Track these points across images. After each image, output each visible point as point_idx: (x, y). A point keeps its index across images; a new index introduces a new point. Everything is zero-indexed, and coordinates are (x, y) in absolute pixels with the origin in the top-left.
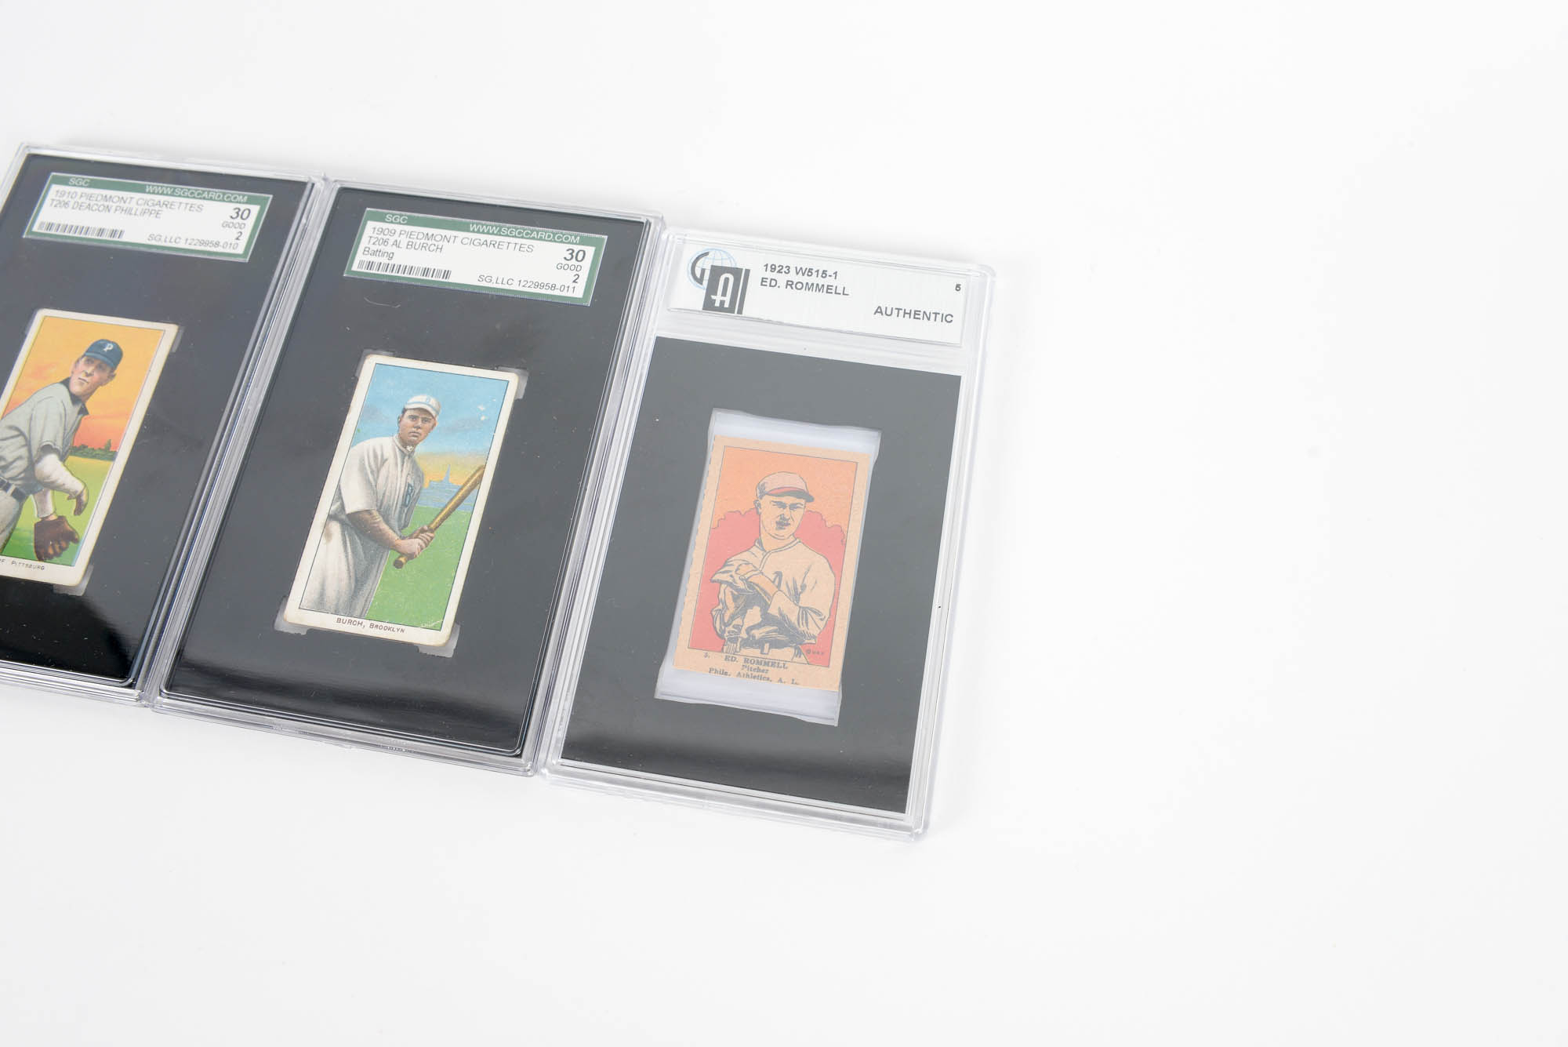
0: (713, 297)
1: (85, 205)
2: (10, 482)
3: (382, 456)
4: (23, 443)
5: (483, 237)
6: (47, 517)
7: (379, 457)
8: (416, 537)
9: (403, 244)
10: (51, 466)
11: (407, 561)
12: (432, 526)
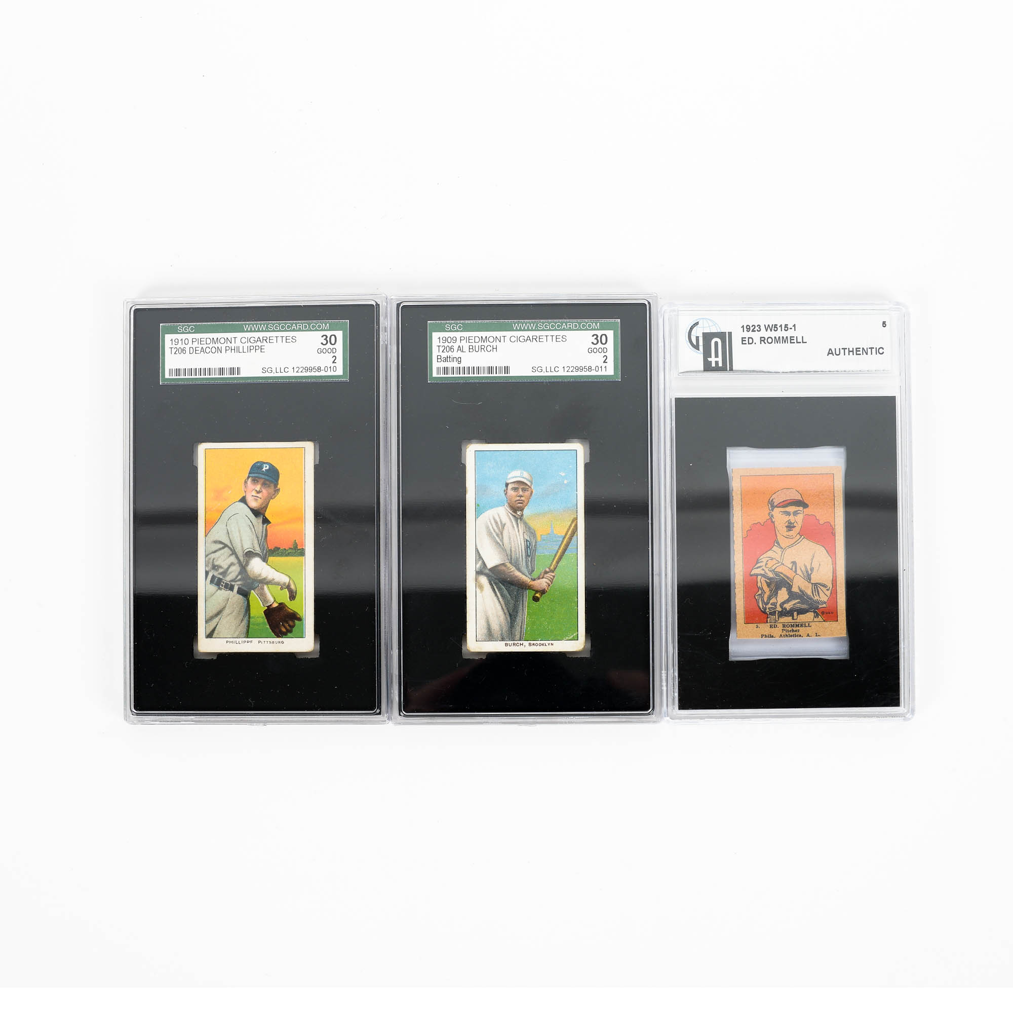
0: (709, 359)
2: (233, 583)
3: (501, 523)
4: (231, 553)
6: (271, 605)
7: (499, 523)
8: (543, 578)
9: (466, 349)
10: (257, 567)
11: (541, 596)
12: (552, 568)
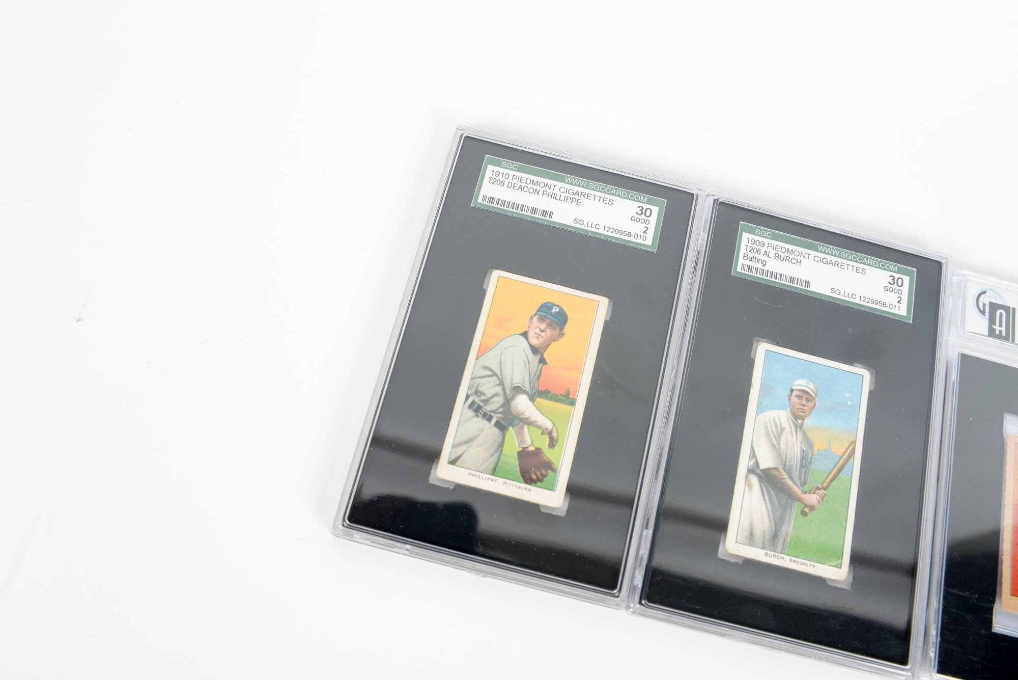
0: (994, 327)
1: (518, 186)
2: (492, 414)
3: (781, 426)
4: (498, 382)
5: (830, 258)
6: (527, 447)
7: (779, 426)
8: (814, 493)
10: (522, 404)
11: (810, 512)
12: (825, 485)
